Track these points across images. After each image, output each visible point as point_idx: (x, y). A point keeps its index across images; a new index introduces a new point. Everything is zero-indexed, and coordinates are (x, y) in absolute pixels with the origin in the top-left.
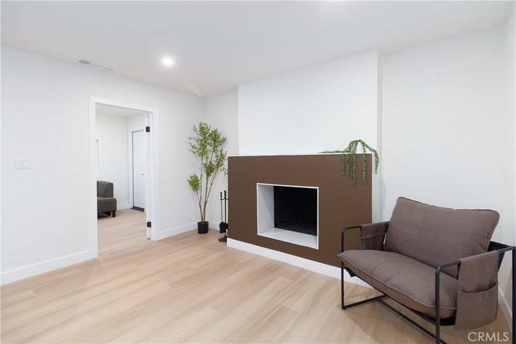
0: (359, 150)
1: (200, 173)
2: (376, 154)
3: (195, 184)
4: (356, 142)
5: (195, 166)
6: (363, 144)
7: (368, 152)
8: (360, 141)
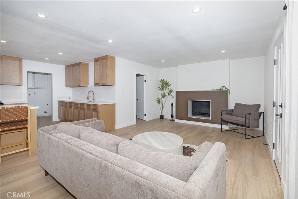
0: (224, 89)
1: (160, 97)
2: (229, 91)
3: (159, 101)
4: (223, 87)
5: (160, 94)
6: (225, 87)
7: (227, 90)
8: (224, 86)
